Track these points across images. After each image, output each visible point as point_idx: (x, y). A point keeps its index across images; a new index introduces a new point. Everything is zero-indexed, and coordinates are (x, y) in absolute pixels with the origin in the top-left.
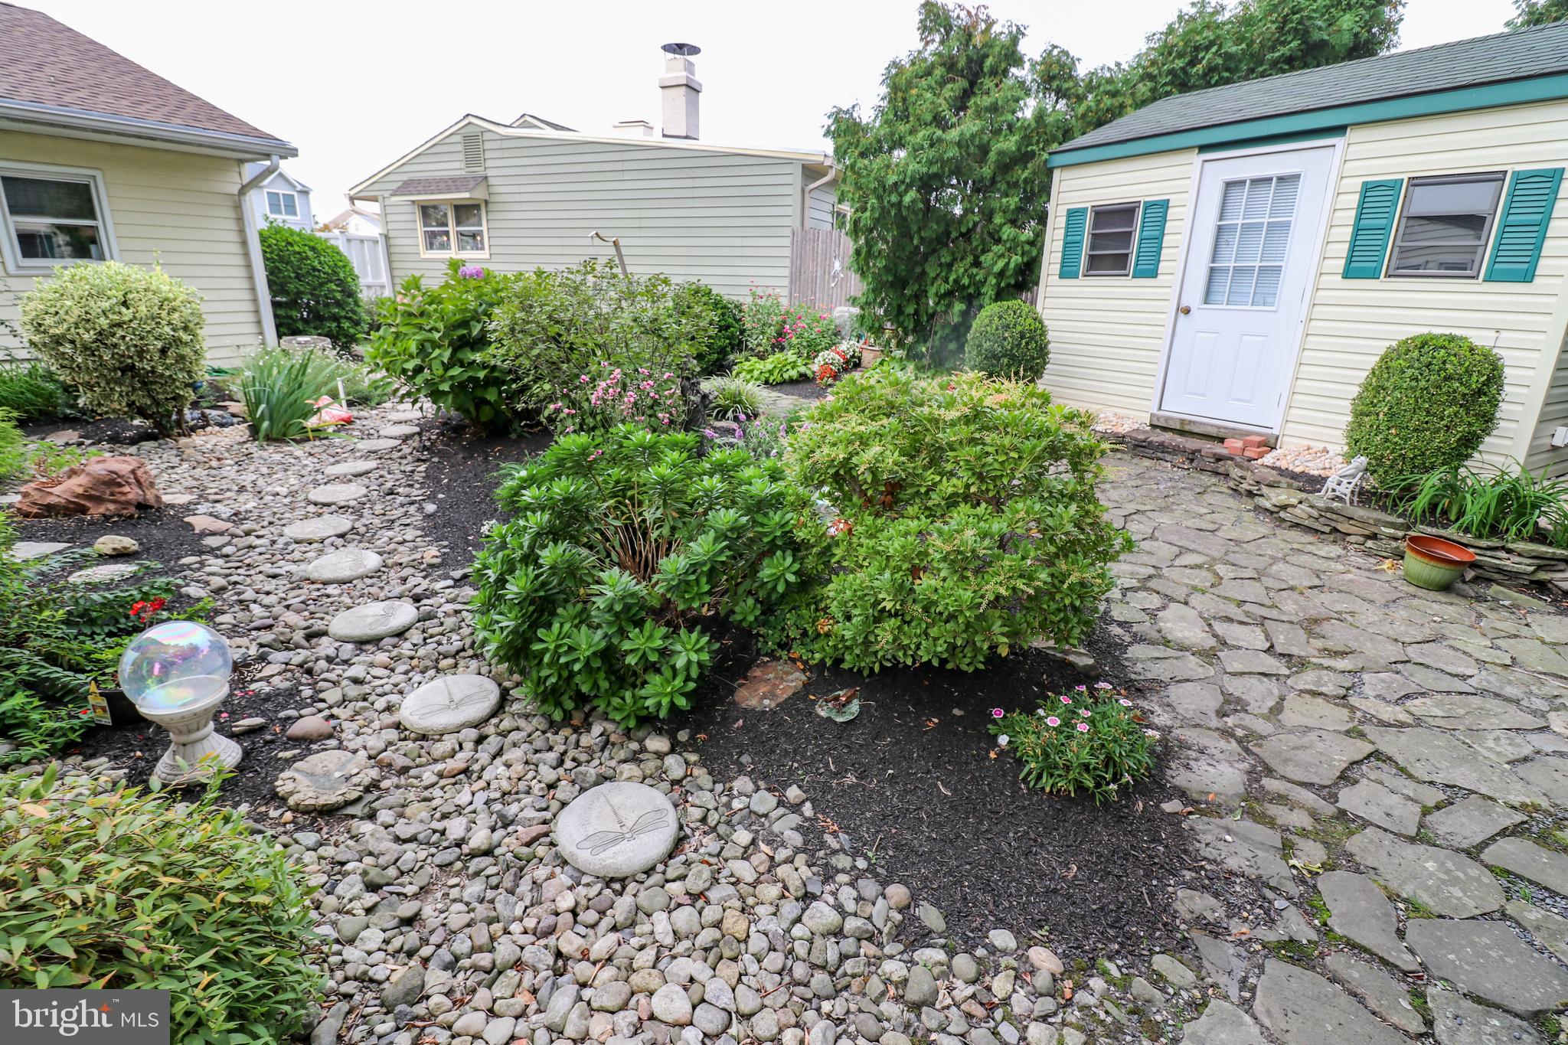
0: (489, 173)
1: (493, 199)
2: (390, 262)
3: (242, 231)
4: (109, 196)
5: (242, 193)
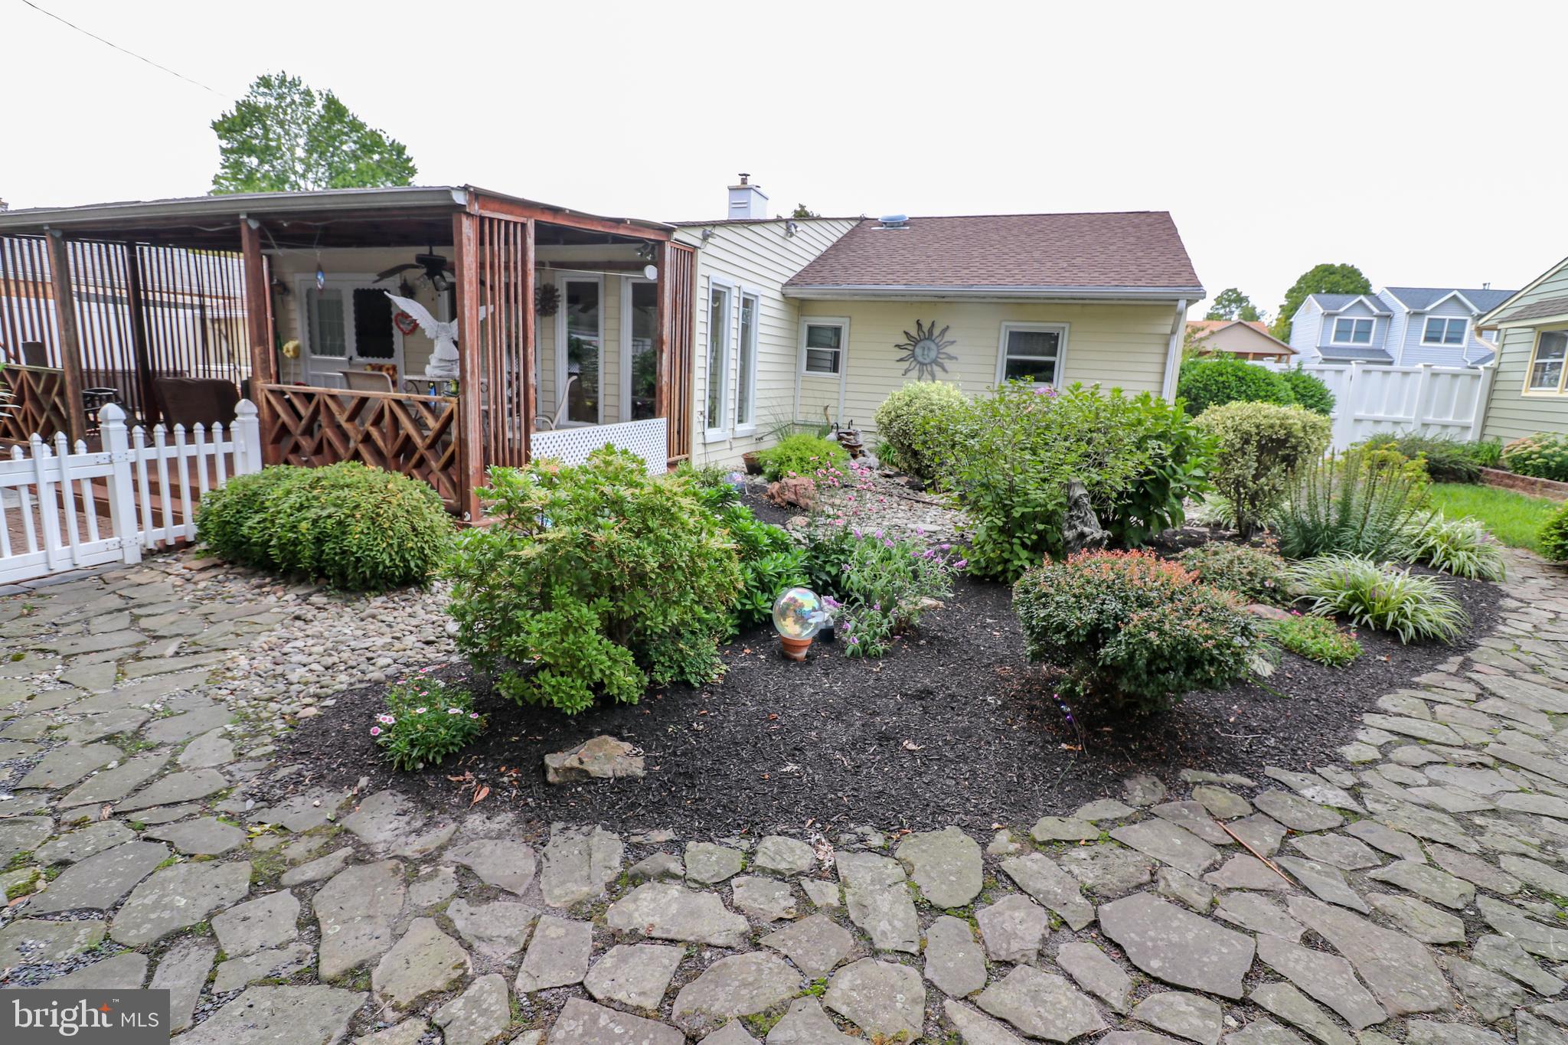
2: (1489, 400)
3: (1164, 364)
4: (1069, 341)
5: (1173, 332)
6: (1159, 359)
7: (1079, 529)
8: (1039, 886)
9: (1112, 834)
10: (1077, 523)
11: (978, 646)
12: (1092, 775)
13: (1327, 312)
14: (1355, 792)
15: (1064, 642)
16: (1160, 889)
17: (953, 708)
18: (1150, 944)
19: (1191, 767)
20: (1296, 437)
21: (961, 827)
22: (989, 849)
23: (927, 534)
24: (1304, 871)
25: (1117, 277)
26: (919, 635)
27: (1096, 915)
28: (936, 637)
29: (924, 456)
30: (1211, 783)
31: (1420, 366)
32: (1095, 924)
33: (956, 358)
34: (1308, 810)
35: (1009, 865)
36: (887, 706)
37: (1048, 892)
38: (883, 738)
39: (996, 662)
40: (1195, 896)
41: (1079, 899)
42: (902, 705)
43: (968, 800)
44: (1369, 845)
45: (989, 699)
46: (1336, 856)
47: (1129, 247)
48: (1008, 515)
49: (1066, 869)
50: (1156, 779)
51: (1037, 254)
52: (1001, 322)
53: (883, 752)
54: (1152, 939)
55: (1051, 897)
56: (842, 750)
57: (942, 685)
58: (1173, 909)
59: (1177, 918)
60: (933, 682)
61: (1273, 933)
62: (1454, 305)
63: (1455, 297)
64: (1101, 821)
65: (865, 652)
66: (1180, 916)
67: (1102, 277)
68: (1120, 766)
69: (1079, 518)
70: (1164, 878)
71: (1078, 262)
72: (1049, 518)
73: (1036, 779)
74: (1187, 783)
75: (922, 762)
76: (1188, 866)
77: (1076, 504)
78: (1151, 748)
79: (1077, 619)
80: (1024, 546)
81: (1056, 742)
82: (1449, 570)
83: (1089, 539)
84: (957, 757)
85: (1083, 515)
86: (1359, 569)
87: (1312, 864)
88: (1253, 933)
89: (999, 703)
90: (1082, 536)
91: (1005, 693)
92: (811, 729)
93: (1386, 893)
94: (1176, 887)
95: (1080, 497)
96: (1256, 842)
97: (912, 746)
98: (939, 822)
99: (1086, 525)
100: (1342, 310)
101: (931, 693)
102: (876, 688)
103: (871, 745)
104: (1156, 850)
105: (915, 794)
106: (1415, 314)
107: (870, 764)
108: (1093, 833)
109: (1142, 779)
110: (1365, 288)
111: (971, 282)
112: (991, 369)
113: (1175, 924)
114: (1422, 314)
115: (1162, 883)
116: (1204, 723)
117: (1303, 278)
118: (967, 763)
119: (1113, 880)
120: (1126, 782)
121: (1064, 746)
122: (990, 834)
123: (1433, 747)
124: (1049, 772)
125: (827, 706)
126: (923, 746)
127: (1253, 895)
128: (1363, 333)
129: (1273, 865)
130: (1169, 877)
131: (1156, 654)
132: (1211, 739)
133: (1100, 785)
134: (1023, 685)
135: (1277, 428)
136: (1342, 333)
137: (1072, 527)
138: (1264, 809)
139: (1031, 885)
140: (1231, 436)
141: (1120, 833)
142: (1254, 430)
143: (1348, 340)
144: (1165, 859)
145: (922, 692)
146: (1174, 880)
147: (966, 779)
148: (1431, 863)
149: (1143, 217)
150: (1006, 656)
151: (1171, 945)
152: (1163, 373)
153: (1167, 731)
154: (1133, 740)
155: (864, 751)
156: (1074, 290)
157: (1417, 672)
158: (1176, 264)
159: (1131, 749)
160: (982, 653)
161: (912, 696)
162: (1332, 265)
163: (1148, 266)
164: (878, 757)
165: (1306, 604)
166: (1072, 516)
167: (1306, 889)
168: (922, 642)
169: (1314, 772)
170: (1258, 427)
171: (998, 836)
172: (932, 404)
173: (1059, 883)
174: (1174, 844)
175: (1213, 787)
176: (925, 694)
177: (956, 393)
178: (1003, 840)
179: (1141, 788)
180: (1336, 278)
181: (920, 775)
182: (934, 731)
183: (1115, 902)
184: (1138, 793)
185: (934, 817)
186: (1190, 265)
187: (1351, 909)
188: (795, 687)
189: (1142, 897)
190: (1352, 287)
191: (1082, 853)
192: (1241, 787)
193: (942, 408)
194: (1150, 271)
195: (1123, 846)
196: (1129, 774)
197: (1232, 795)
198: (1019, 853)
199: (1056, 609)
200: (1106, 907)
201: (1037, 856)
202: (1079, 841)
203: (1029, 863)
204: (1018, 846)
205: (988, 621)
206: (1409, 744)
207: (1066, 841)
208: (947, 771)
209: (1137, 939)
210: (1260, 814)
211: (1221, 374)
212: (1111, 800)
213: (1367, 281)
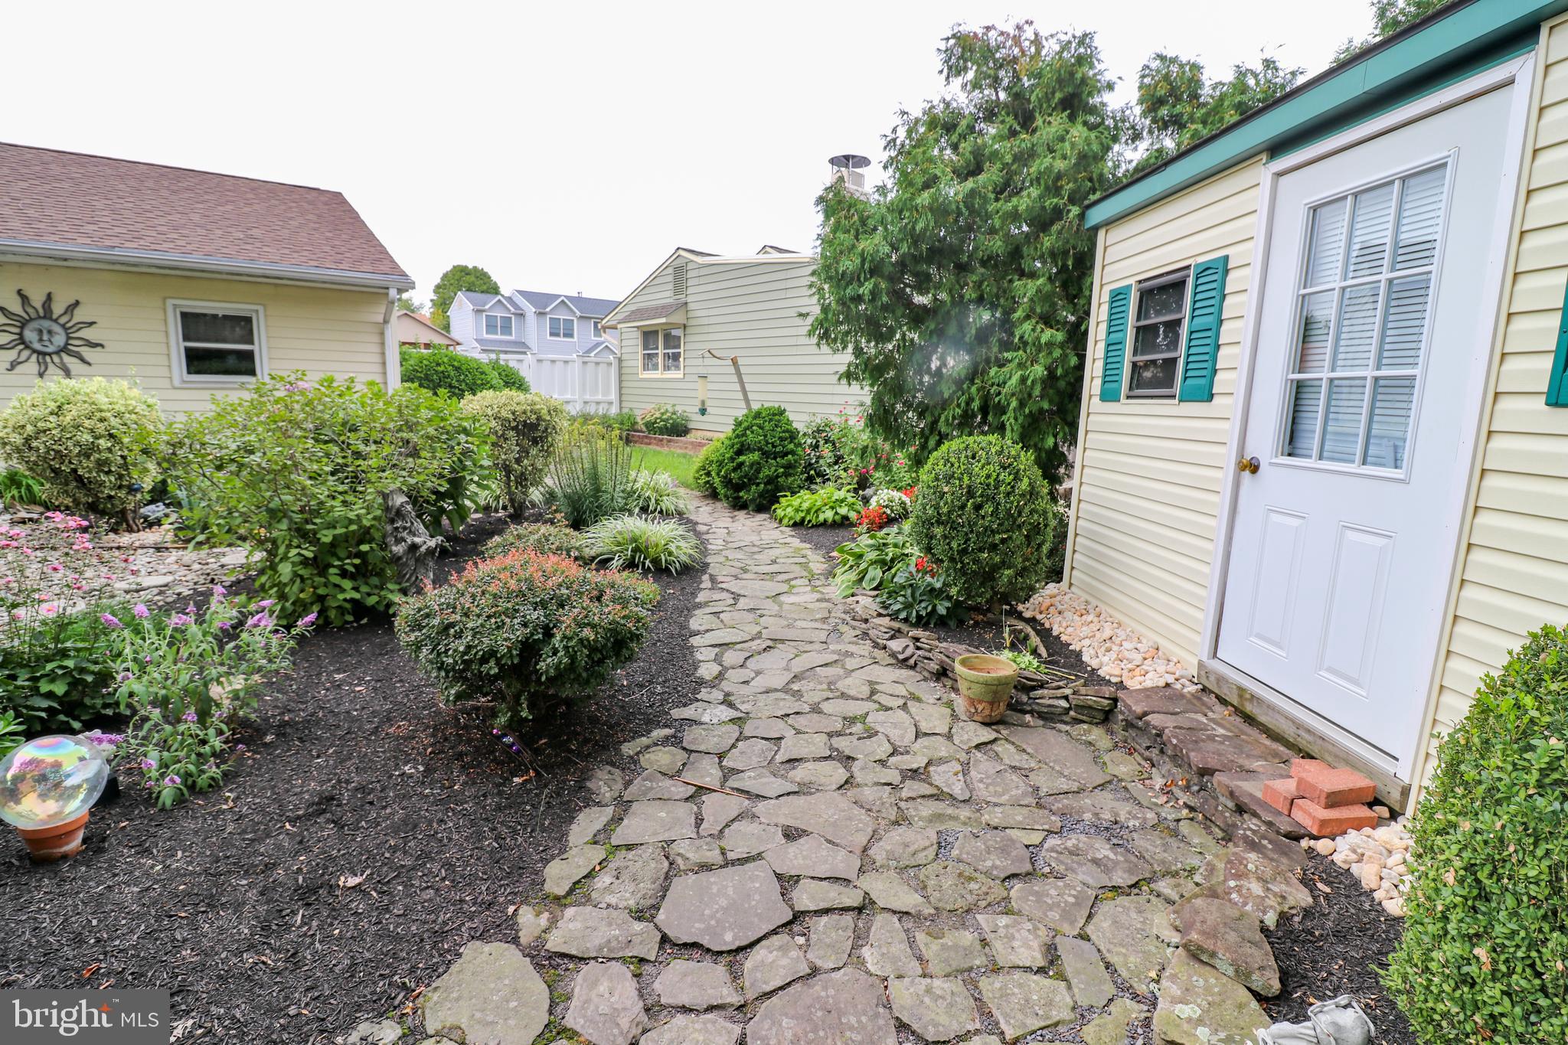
0: (689, 299)
1: (692, 322)
2: (620, 382)
3: (383, 354)
4: (267, 326)
5: (386, 321)
6: (376, 349)
7: (409, 541)
8: (597, 942)
9: (614, 842)
10: (405, 534)
11: (348, 712)
12: (558, 794)
13: (476, 308)
14: (727, 702)
15: (497, 670)
16: (682, 867)
17: (371, 803)
18: (713, 922)
19: (625, 741)
20: (544, 420)
21: (478, 939)
22: (523, 940)
23: (156, 591)
24: (746, 782)
25: (313, 257)
26: (257, 730)
27: (660, 930)
28: (284, 724)
29: (102, 484)
30: (648, 747)
31: (575, 356)
32: (665, 939)
33: (102, 346)
34: (716, 733)
35: (555, 942)
36: (279, 847)
37: (609, 941)
38: (307, 894)
39: (382, 723)
40: (709, 854)
41: (638, 926)
42: (301, 834)
43: (462, 901)
44: (763, 738)
45: (407, 769)
46: (755, 759)
47: (312, 225)
48: (316, 541)
49: (604, 905)
50: (609, 768)
51: (196, 218)
52: (164, 299)
53: (317, 912)
54: (712, 917)
55: (614, 944)
56: (251, 947)
57: (339, 781)
58: (703, 876)
59: (712, 884)
60: (322, 783)
61: (769, 846)
62: (563, 308)
63: (563, 301)
64: (595, 835)
65: (192, 788)
66: (712, 880)
67: (295, 255)
68: (574, 772)
69: (405, 528)
70: (679, 854)
71: (255, 232)
72: (365, 536)
73: (515, 832)
74: (632, 757)
75: (379, 893)
76: (684, 831)
77: (399, 513)
78: (586, 741)
79: (505, 640)
80: (344, 574)
81: (507, 780)
82: (661, 512)
83: (423, 549)
84: (418, 858)
85: (408, 525)
86: (633, 525)
87: (748, 774)
88: (759, 856)
89: (421, 768)
90: (414, 547)
91: (419, 754)
92: (177, 948)
93: (794, 768)
94: (694, 857)
95: (402, 505)
96: (708, 779)
97: (353, 881)
98: (449, 951)
99: (414, 535)
100: (487, 307)
101: (332, 798)
102: (244, 832)
103: (294, 913)
104: (655, 834)
105: (397, 938)
106: (540, 313)
107: (308, 940)
108: (598, 854)
109: (599, 774)
110: (494, 290)
111: (108, 243)
112: (164, 360)
113: (715, 889)
114: (544, 314)
115: (679, 861)
116: (609, 696)
117: (445, 276)
118: (433, 859)
119: (647, 887)
120: (589, 784)
121: (516, 780)
122: (511, 922)
123: (738, 646)
124: (522, 816)
125: (180, 900)
126: (368, 872)
127: (736, 824)
128: (506, 328)
129: (728, 791)
130: (682, 851)
131: (593, 648)
132: (622, 707)
133: (570, 800)
134: (433, 735)
135: (529, 414)
136: (491, 327)
137: (399, 541)
138: (694, 748)
139: (590, 945)
140: (493, 424)
141: (619, 837)
142: (511, 417)
143: (497, 334)
144: (666, 836)
145: (319, 803)
146: (689, 851)
147: (443, 879)
148: (798, 732)
149: (314, 194)
150: (389, 711)
151: (725, 910)
152: (384, 364)
153: (589, 718)
154: (569, 740)
155: (288, 927)
156: (261, 266)
157: (694, 595)
158: (372, 249)
159: (573, 751)
160: (354, 720)
161: (308, 816)
162: (466, 267)
163: (343, 249)
164: (315, 923)
165: (604, 563)
166: (396, 529)
167: (758, 796)
168: (269, 738)
169: (697, 700)
170: (513, 414)
171: (521, 920)
172: (101, 411)
173: (610, 924)
174: (662, 819)
175: (651, 750)
176: (325, 803)
177: (136, 392)
178: (529, 920)
179: (604, 783)
180: (472, 278)
181: (387, 910)
182: (369, 844)
183: (664, 905)
184: (604, 789)
185: (438, 950)
186: (387, 253)
187: (788, 794)
188: (98, 901)
189: (677, 884)
190: (485, 287)
191: (604, 880)
192: (667, 738)
193: (118, 415)
194: (348, 255)
195: (629, 847)
196: (584, 777)
197: (667, 749)
198: (554, 922)
199: (474, 636)
200: (661, 916)
201: (570, 912)
202: (594, 869)
203: (571, 926)
204: (546, 915)
205: (338, 677)
206: (726, 650)
207: (584, 878)
208: (416, 883)
209: (702, 926)
210: (693, 754)
211: (438, 365)
212: (587, 810)
213: (495, 283)
